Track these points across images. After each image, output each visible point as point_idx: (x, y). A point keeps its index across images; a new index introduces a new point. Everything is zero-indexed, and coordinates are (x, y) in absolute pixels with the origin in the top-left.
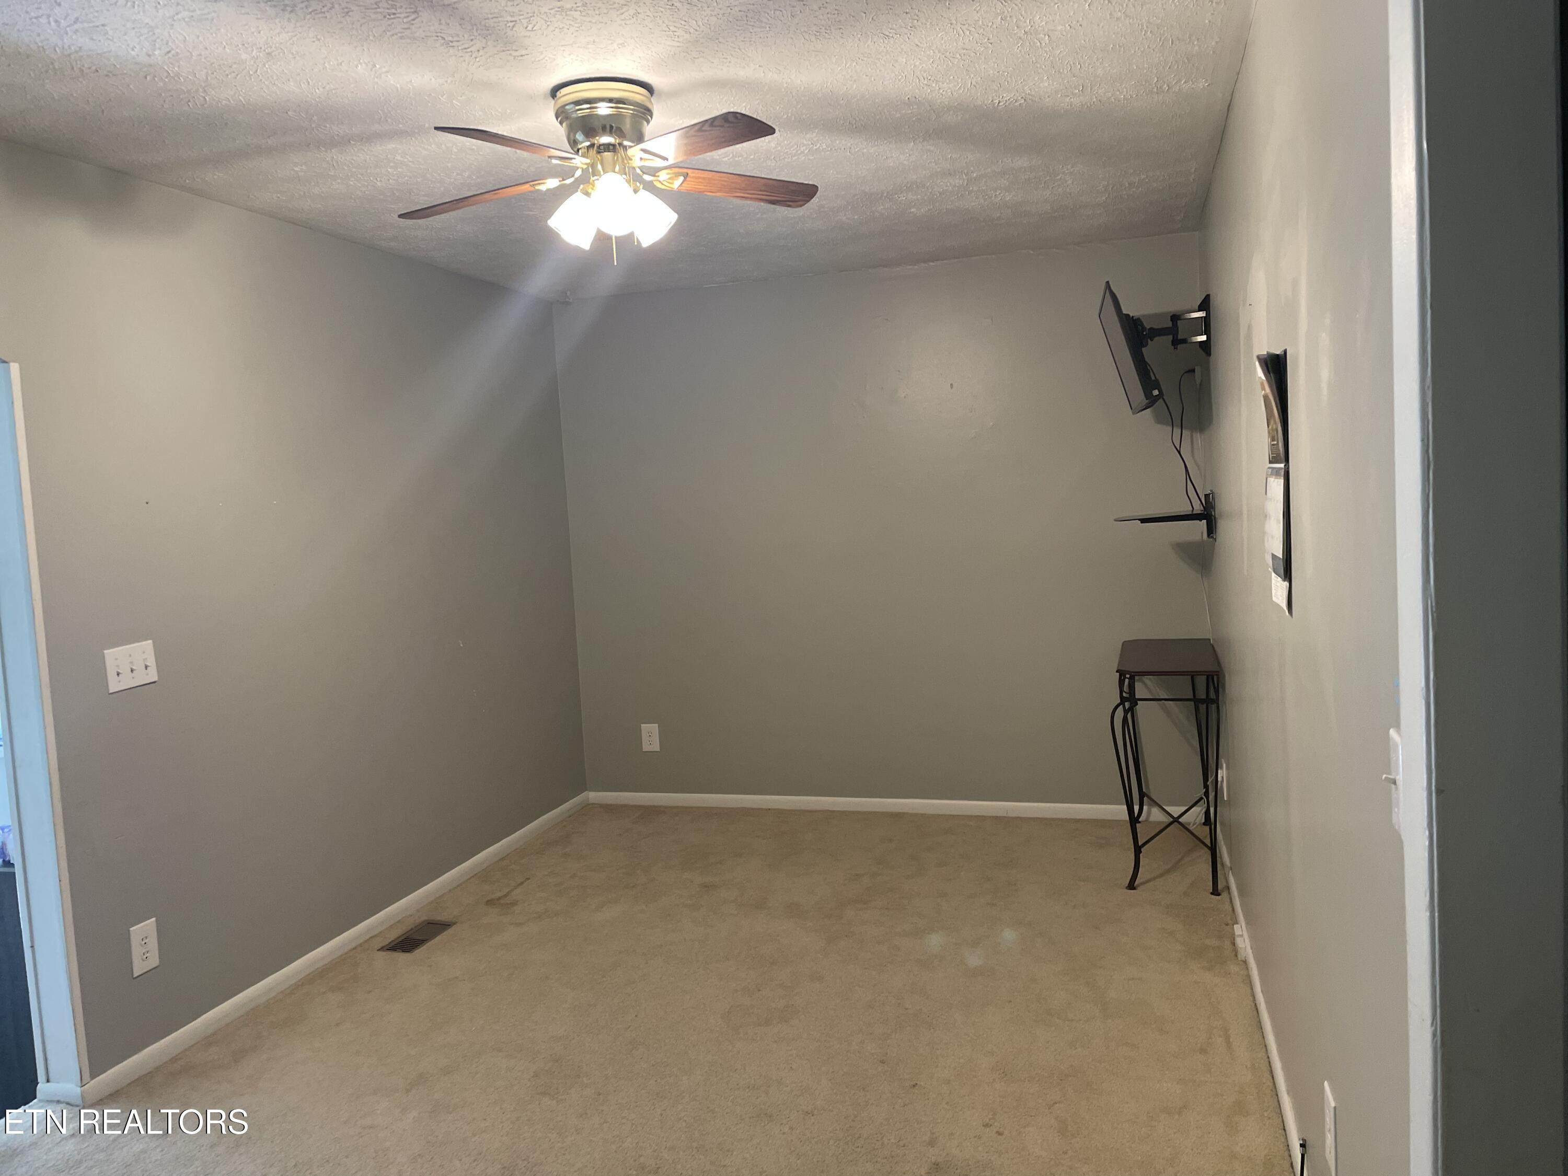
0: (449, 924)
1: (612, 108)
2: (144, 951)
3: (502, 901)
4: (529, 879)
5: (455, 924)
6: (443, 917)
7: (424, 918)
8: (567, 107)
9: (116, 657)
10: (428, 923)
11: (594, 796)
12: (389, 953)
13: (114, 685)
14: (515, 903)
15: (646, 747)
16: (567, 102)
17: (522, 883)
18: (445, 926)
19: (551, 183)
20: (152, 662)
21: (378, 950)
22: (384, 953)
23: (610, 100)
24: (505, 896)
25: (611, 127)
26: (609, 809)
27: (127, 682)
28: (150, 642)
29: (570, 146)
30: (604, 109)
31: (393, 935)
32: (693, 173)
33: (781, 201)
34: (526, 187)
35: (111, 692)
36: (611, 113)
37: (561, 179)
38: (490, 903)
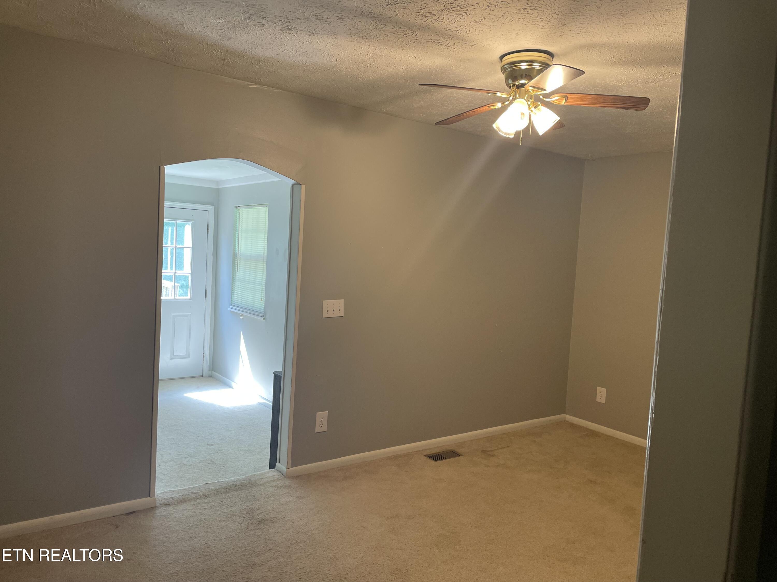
0: (460, 455)
1: (527, 65)
2: (321, 423)
3: (489, 453)
4: (508, 447)
5: (462, 455)
6: (459, 451)
7: (451, 449)
8: (505, 67)
9: (327, 304)
10: (452, 451)
11: (568, 417)
12: (428, 459)
13: (325, 315)
14: (492, 456)
15: (598, 400)
16: (505, 64)
17: (504, 448)
18: (458, 455)
19: (499, 105)
20: (342, 309)
21: (424, 456)
22: (426, 457)
23: (526, 61)
24: (492, 451)
25: (525, 75)
26: (573, 426)
27: (331, 314)
28: (343, 300)
29: (507, 86)
30: (524, 66)
31: (434, 452)
32: (570, 95)
33: (630, 107)
34: (486, 107)
35: (323, 317)
36: (526, 68)
37: (502, 103)
38: (484, 452)
